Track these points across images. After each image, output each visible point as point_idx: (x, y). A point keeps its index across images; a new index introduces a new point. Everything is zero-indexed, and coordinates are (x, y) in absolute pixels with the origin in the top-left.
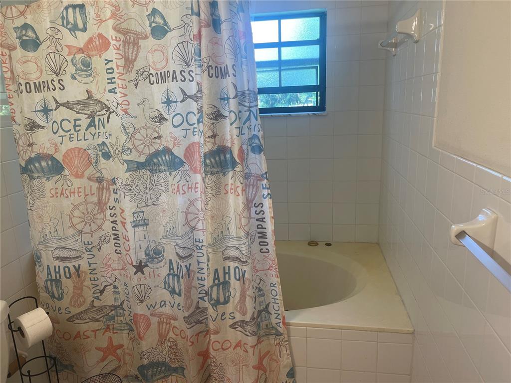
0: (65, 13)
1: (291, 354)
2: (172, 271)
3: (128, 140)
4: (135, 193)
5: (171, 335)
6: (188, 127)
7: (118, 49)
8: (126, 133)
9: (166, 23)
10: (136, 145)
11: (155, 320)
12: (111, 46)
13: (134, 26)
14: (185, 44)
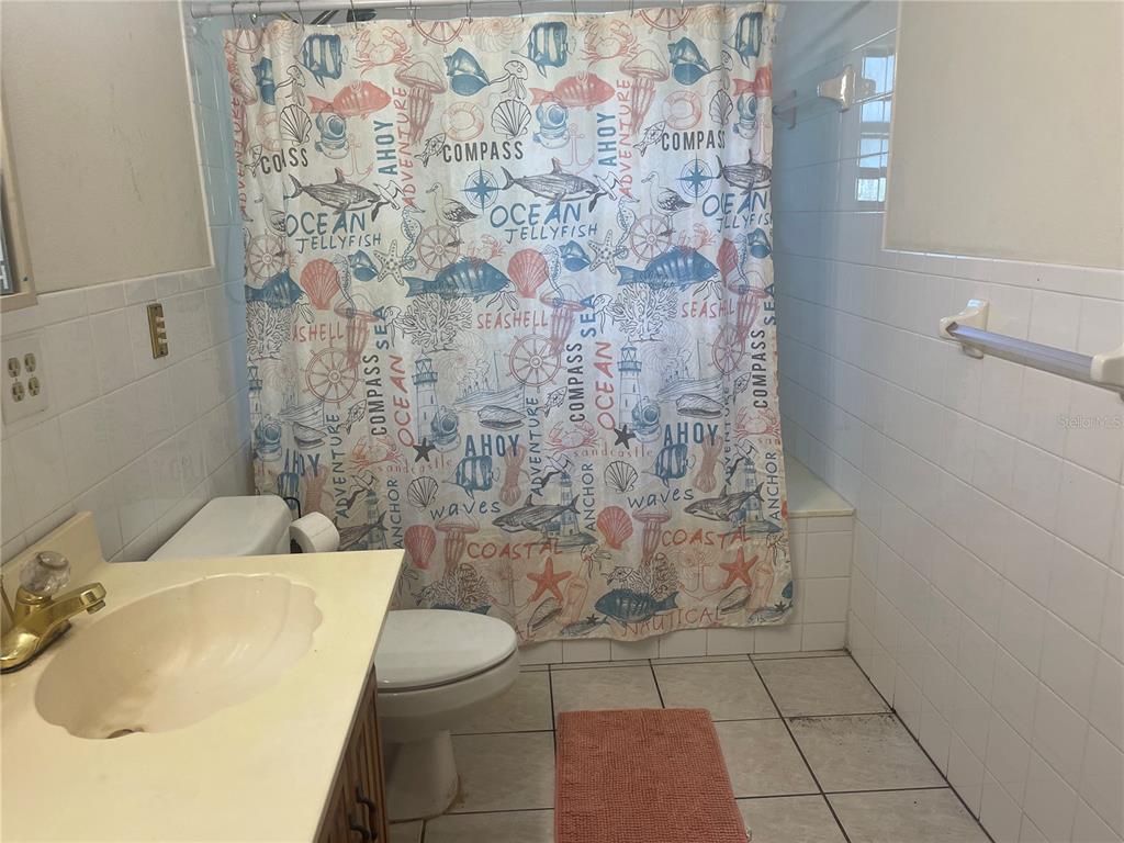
0: (308, 46)
1: (792, 561)
2: (471, 454)
3: (412, 246)
4: (419, 329)
5: (466, 558)
6: (515, 226)
7: (402, 108)
8: (410, 236)
9: (480, 72)
10: (424, 254)
11: (441, 536)
12: (392, 103)
13: (426, 74)
14: (510, 104)
